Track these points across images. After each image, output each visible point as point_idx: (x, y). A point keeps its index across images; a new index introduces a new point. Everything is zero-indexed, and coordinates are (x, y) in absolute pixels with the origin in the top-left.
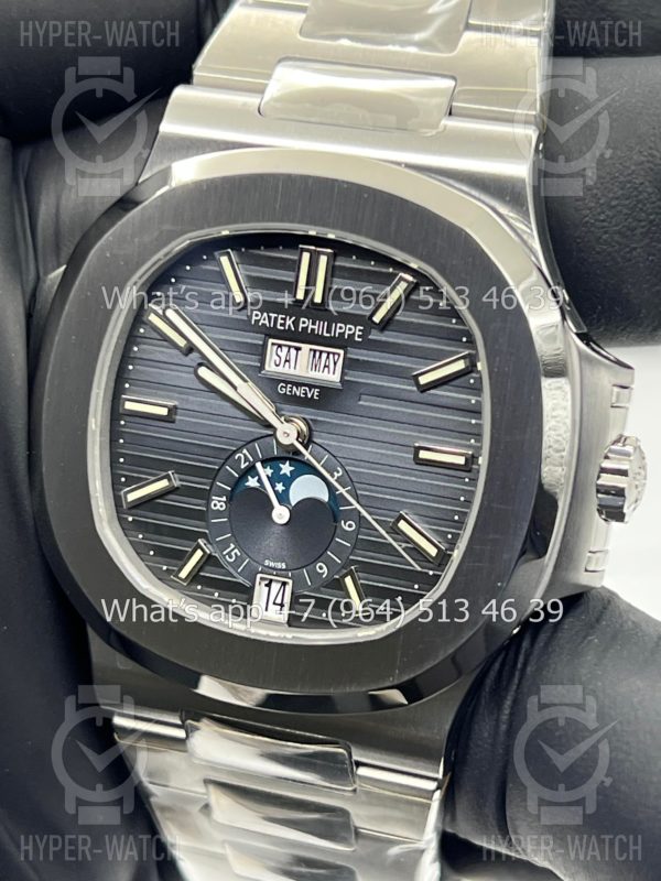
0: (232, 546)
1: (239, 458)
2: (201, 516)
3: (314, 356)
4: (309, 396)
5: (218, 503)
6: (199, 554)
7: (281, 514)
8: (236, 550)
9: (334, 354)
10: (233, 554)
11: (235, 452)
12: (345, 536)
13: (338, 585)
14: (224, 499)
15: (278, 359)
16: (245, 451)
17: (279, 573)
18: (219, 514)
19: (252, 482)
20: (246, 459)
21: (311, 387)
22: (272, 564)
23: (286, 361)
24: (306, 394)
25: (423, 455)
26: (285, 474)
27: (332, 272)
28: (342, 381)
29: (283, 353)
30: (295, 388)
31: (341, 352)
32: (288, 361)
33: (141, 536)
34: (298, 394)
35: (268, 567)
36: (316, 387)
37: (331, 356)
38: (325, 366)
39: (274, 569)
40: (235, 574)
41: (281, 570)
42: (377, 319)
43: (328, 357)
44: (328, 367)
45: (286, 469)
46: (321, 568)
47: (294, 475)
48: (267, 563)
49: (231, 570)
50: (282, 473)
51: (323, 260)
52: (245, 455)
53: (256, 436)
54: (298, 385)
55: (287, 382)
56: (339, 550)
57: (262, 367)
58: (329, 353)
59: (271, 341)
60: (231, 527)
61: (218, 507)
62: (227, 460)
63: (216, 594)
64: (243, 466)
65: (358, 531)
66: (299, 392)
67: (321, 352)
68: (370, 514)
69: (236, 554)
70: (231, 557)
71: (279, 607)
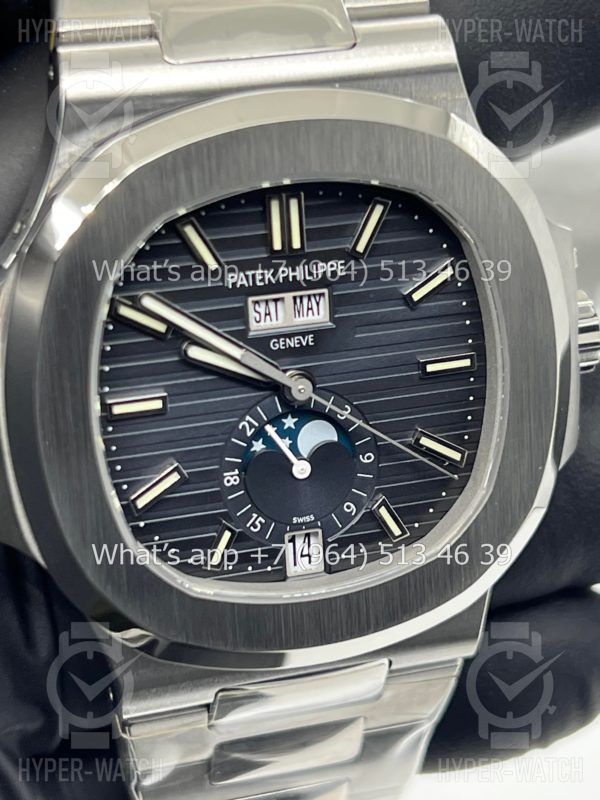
0: (255, 515)
1: (244, 426)
2: (217, 498)
3: (295, 303)
4: (304, 344)
5: (231, 478)
6: (227, 535)
7: (301, 470)
8: (260, 519)
9: (314, 295)
10: (257, 523)
11: (239, 422)
12: (366, 468)
13: (373, 517)
14: (237, 472)
15: (257, 316)
16: (248, 418)
17: (309, 525)
18: (234, 489)
19: (258, 446)
20: (251, 426)
21: (304, 334)
22: (301, 520)
23: (266, 315)
24: (300, 343)
25: (430, 368)
26: (289, 428)
27: (306, 214)
28: (332, 319)
29: (262, 309)
30: (288, 340)
31: (325, 291)
32: (269, 314)
33: (157, 538)
34: (292, 345)
35: (297, 524)
36: (308, 333)
37: (313, 299)
38: (308, 309)
39: (303, 524)
40: (263, 541)
41: (310, 522)
42: (360, 248)
43: (309, 299)
44: (311, 309)
45: (289, 422)
46: (348, 507)
47: (299, 426)
48: (295, 520)
49: (260, 540)
50: (286, 427)
51: (294, 204)
52: (248, 422)
53: (257, 399)
54: (290, 336)
55: (278, 337)
56: (363, 485)
57: (248, 329)
58: (309, 297)
59: (251, 299)
60: (249, 497)
61: (232, 482)
62: (231, 433)
63: (250, 568)
64: (249, 434)
65: (378, 460)
66: (293, 343)
67: (301, 297)
68: (394, 439)
69: (260, 522)
70: (255, 527)
71: (307, 558)
